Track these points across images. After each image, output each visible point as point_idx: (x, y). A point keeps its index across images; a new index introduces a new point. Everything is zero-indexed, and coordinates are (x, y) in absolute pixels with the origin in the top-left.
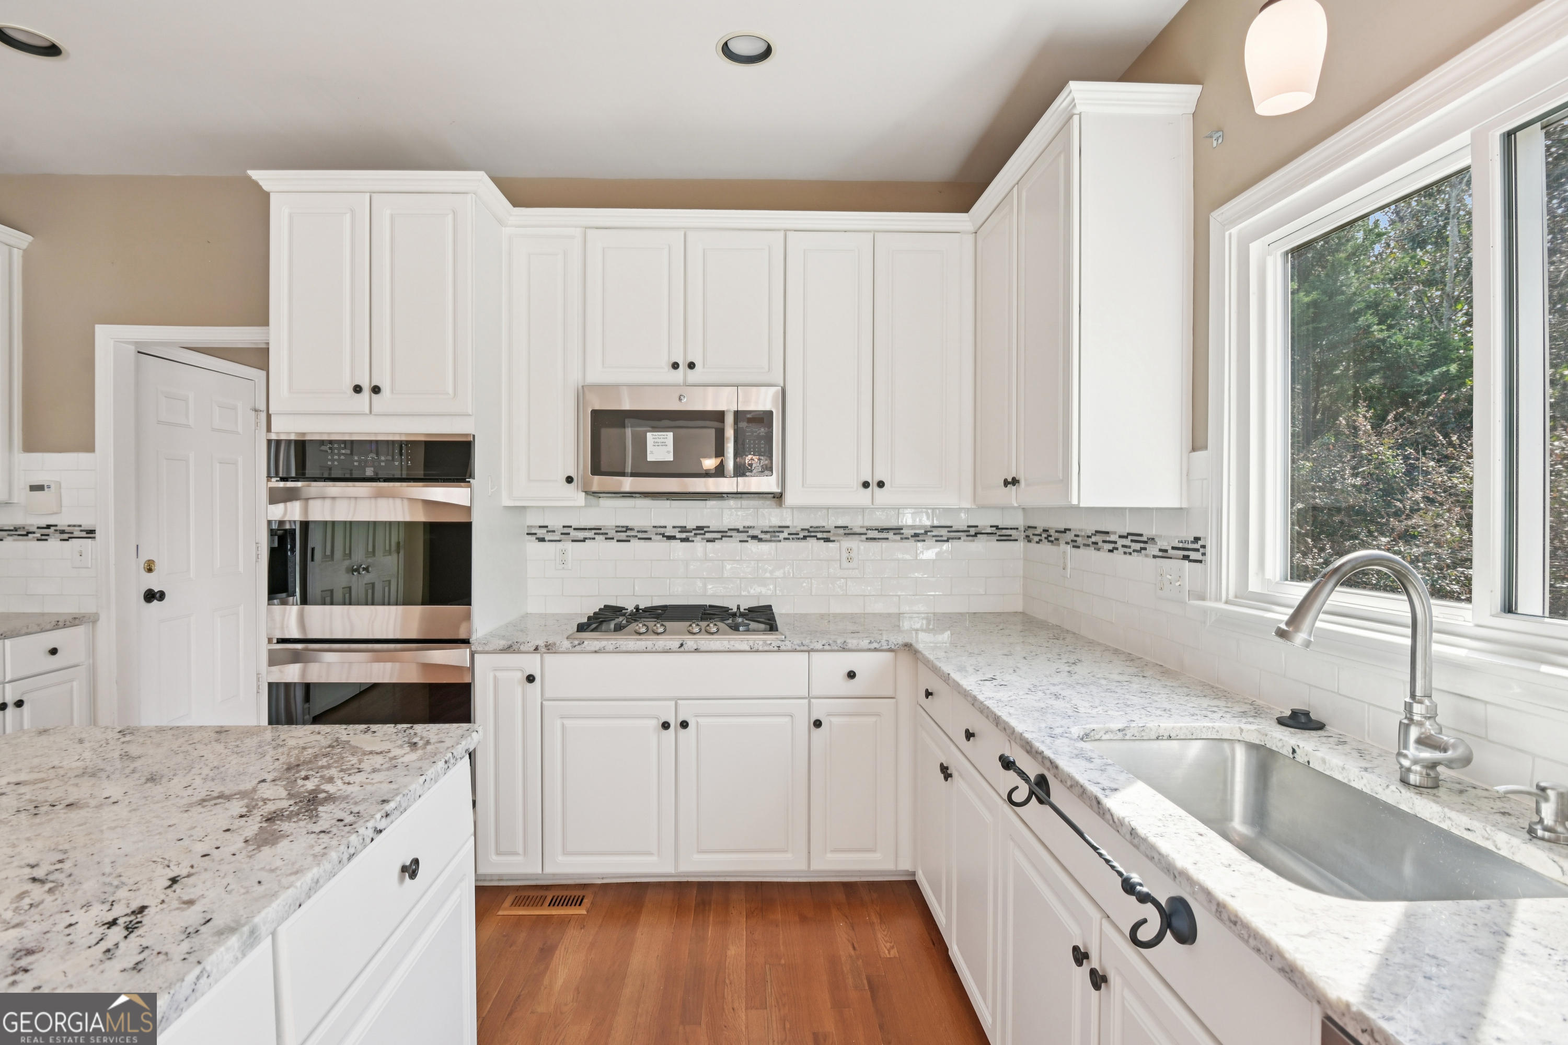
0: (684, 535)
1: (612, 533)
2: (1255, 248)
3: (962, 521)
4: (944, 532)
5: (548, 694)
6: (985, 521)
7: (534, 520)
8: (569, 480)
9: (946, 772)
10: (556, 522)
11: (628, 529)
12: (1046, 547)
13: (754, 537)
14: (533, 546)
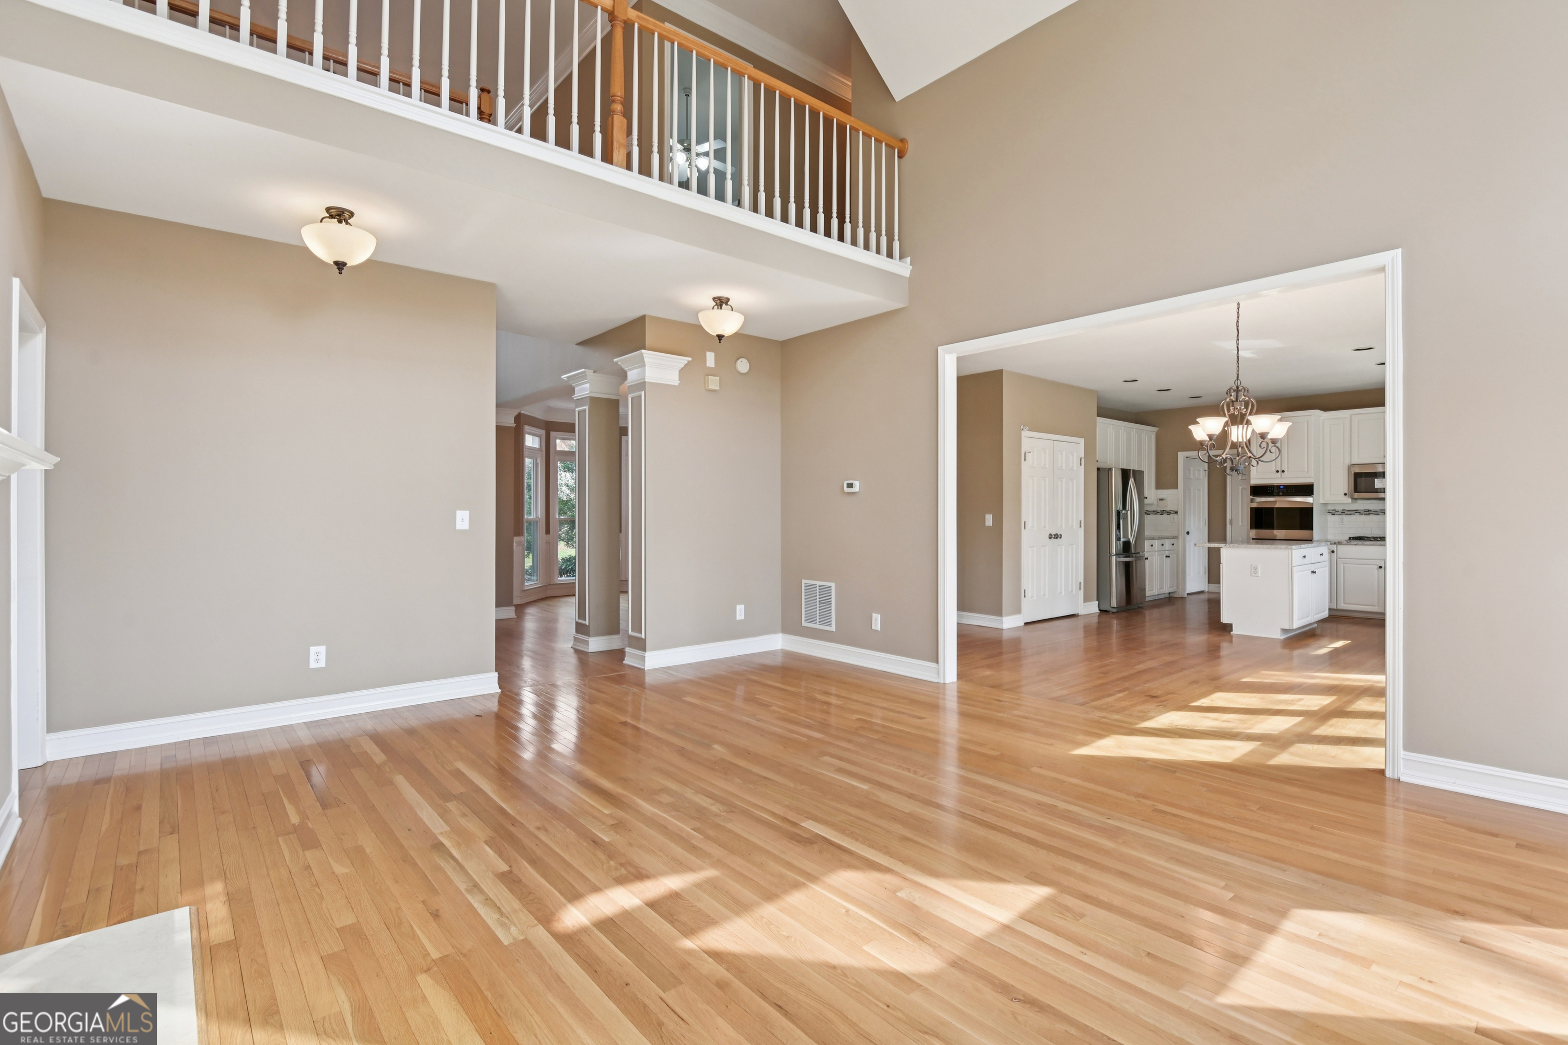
1: (1362, 512)
5: (1339, 557)
7: (1330, 508)
8: (1345, 494)
10: (1340, 508)
11: (1369, 511)
14: (1330, 517)
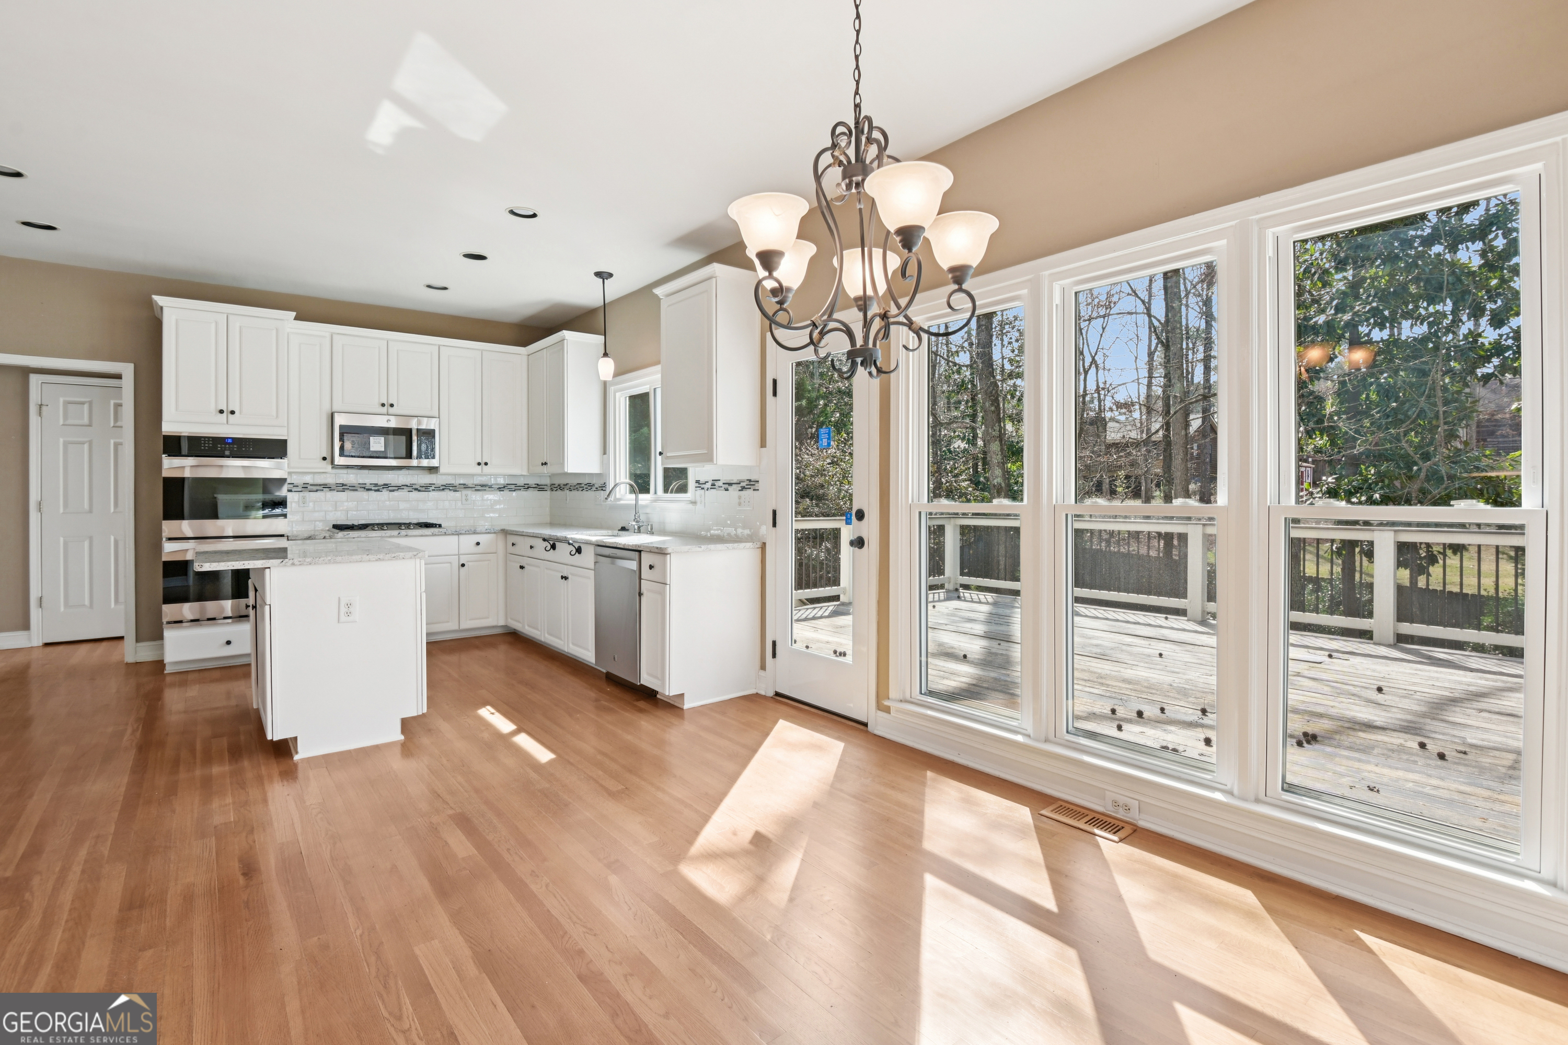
0: (376, 488)
2: (618, 394)
3: (521, 482)
4: (513, 487)
6: (532, 482)
8: (324, 459)
9: (522, 567)
12: (559, 492)
13: (416, 489)
